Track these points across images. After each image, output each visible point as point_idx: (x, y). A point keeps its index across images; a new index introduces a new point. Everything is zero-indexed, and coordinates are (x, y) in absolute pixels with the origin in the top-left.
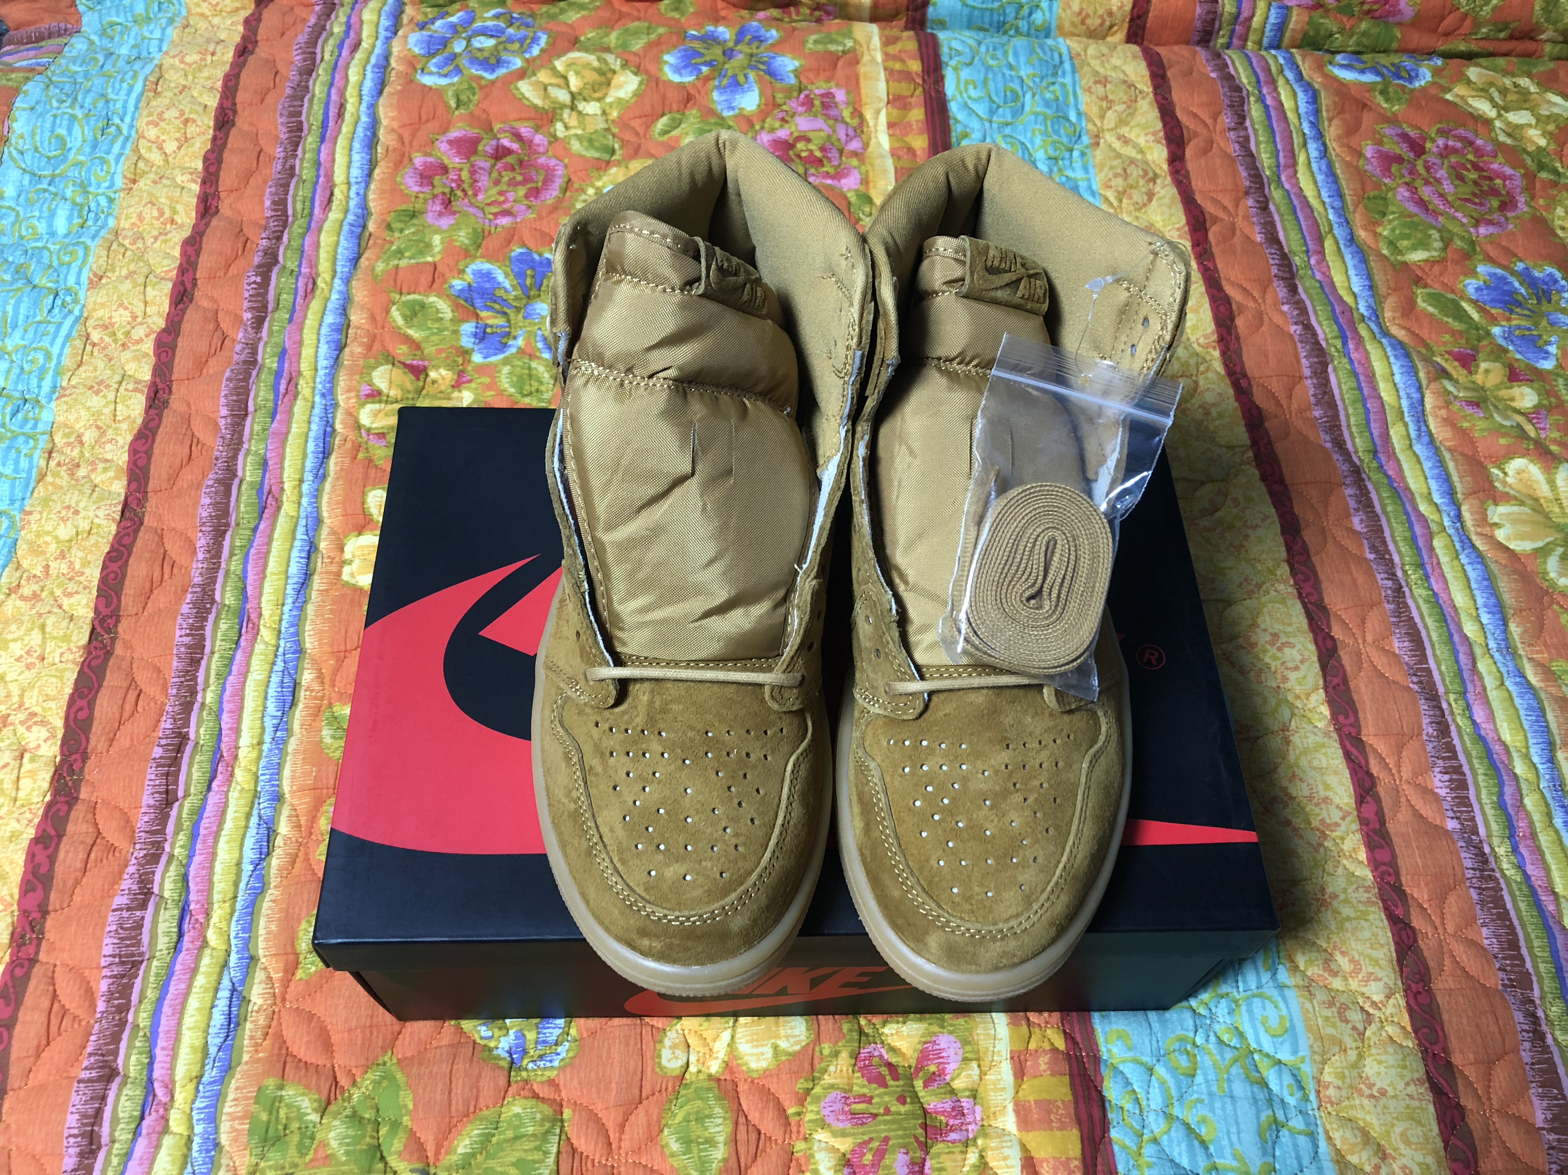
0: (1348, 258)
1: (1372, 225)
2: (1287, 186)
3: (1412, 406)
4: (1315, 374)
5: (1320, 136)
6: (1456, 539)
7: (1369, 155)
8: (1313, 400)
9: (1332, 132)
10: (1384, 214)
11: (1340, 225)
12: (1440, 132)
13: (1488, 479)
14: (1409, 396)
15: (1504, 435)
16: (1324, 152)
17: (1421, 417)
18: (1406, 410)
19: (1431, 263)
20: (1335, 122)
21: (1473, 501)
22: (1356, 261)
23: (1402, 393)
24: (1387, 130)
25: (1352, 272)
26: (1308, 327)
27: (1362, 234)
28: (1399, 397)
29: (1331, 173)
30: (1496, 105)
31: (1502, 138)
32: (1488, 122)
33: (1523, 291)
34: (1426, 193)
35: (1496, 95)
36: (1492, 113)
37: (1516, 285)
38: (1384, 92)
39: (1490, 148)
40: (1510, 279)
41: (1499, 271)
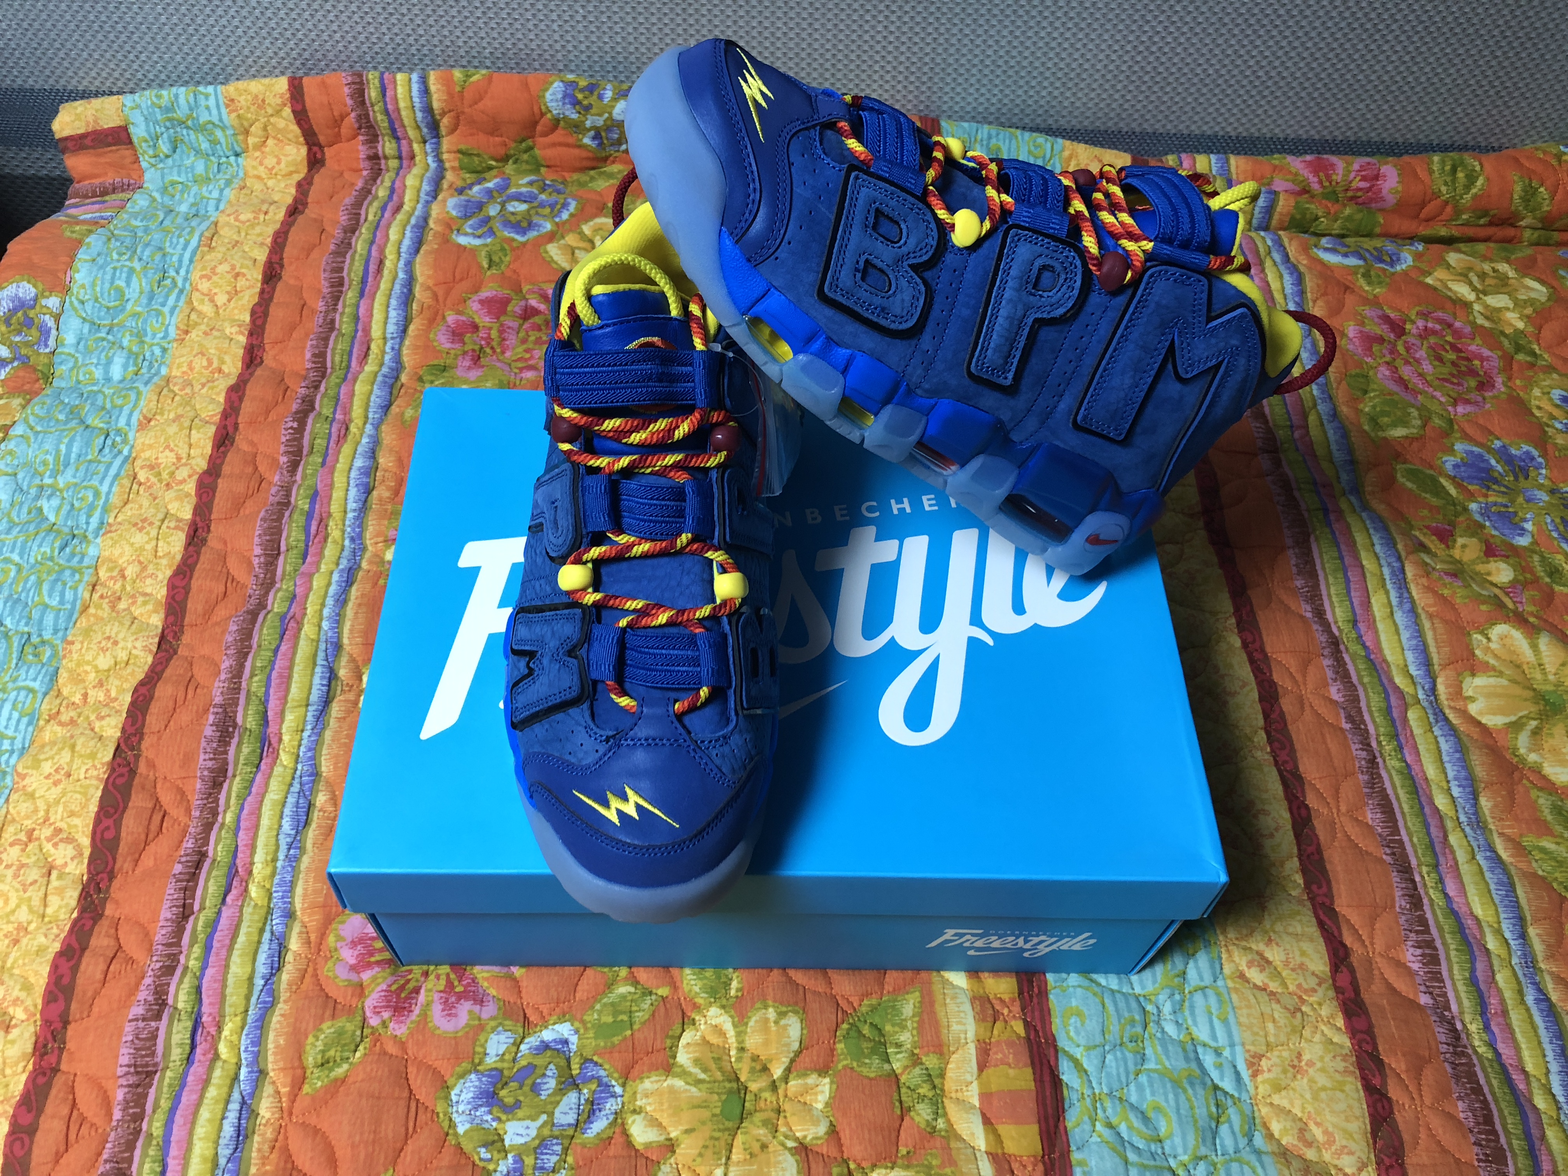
0: (1330, 432)
1: (1356, 402)
3: (1395, 575)
4: (1297, 543)
6: (1430, 711)
7: (1353, 338)
8: (1294, 569)
10: (1367, 394)
11: (1324, 401)
12: (1420, 314)
13: (1469, 646)
14: (1392, 566)
15: (1483, 604)
17: (1404, 586)
18: (1389, 578)
19: (1412, 441)
20: (1319, 303)
21: (1448, 672)
22: (1338, 436)
23: (1386, 563)
24: (1368, 312)
25: (1334, 447)
26: (1291, 499)
27: (1346, 411)
28: (1383, 566)
30: (1475, 289)
31: (1480, 321)
32: (1466, 305)
33: (1499, 468)
34: (1406, 372)
35: (1475, 279)
36: (1471, 297)
37: (1493, 462)
38: (1367, 275)
39: (1468, 330)
40: (1487, 456)
41: (1476, 449)
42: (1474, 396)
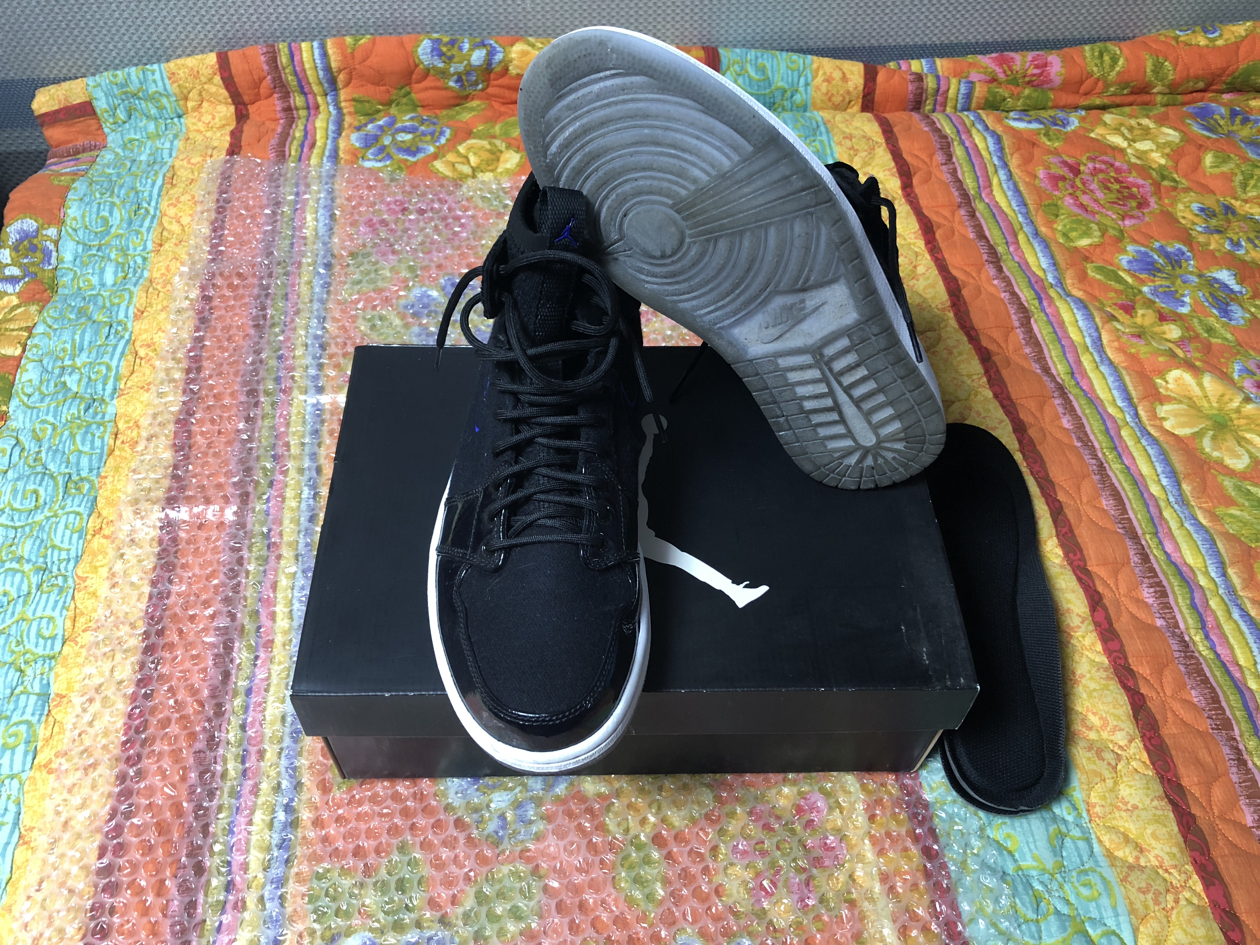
0: (1036, 245)
1: (1049, 224)
2: (987, 200)
3: (1094, 342)
4: (1022, 325)
5: (1006, 165)
6: (1137, 429)
7: (1041, 176)
8: (1023, 342)
9: (1014, 162)
10: (1057, 216)
11: (1027, 224)
12: (1090, 159)
13: (1155, 387)
14: (1090, 335)
15: (1162, 355)
16: (1010, 176)
17: (1101, 349)
18: (1089, 345)
19: (1094, 246)
20: (1016, 155)
21: (1145, 403)
22: (1042, 247)
23: (1085, 334)
24: (1051, 159)
25: (1040, 255)
26: (1014, 294)
27: (1043, 230)
28: (1084, 337)
29: (1017, 190)
30: (1126, 139)
31: (1134, 160)
32: (1122, 151)
33: (1161, 261)
34: (1084, 199)
35: (1126, 132)
36: (1124, 144)
37: (1156, 257)
38: (1047, 135)
39: (1125, 167)
40: (1151, 253)
41: (1143, 249)
42: (1136, 212)
